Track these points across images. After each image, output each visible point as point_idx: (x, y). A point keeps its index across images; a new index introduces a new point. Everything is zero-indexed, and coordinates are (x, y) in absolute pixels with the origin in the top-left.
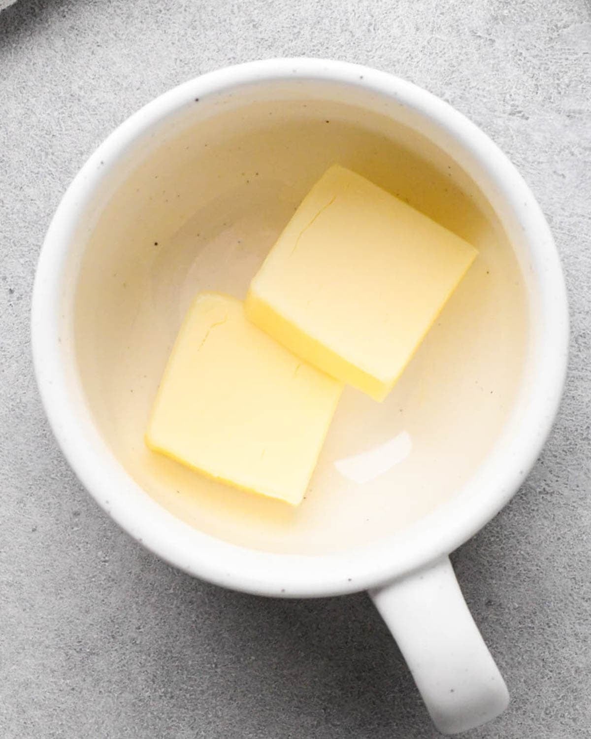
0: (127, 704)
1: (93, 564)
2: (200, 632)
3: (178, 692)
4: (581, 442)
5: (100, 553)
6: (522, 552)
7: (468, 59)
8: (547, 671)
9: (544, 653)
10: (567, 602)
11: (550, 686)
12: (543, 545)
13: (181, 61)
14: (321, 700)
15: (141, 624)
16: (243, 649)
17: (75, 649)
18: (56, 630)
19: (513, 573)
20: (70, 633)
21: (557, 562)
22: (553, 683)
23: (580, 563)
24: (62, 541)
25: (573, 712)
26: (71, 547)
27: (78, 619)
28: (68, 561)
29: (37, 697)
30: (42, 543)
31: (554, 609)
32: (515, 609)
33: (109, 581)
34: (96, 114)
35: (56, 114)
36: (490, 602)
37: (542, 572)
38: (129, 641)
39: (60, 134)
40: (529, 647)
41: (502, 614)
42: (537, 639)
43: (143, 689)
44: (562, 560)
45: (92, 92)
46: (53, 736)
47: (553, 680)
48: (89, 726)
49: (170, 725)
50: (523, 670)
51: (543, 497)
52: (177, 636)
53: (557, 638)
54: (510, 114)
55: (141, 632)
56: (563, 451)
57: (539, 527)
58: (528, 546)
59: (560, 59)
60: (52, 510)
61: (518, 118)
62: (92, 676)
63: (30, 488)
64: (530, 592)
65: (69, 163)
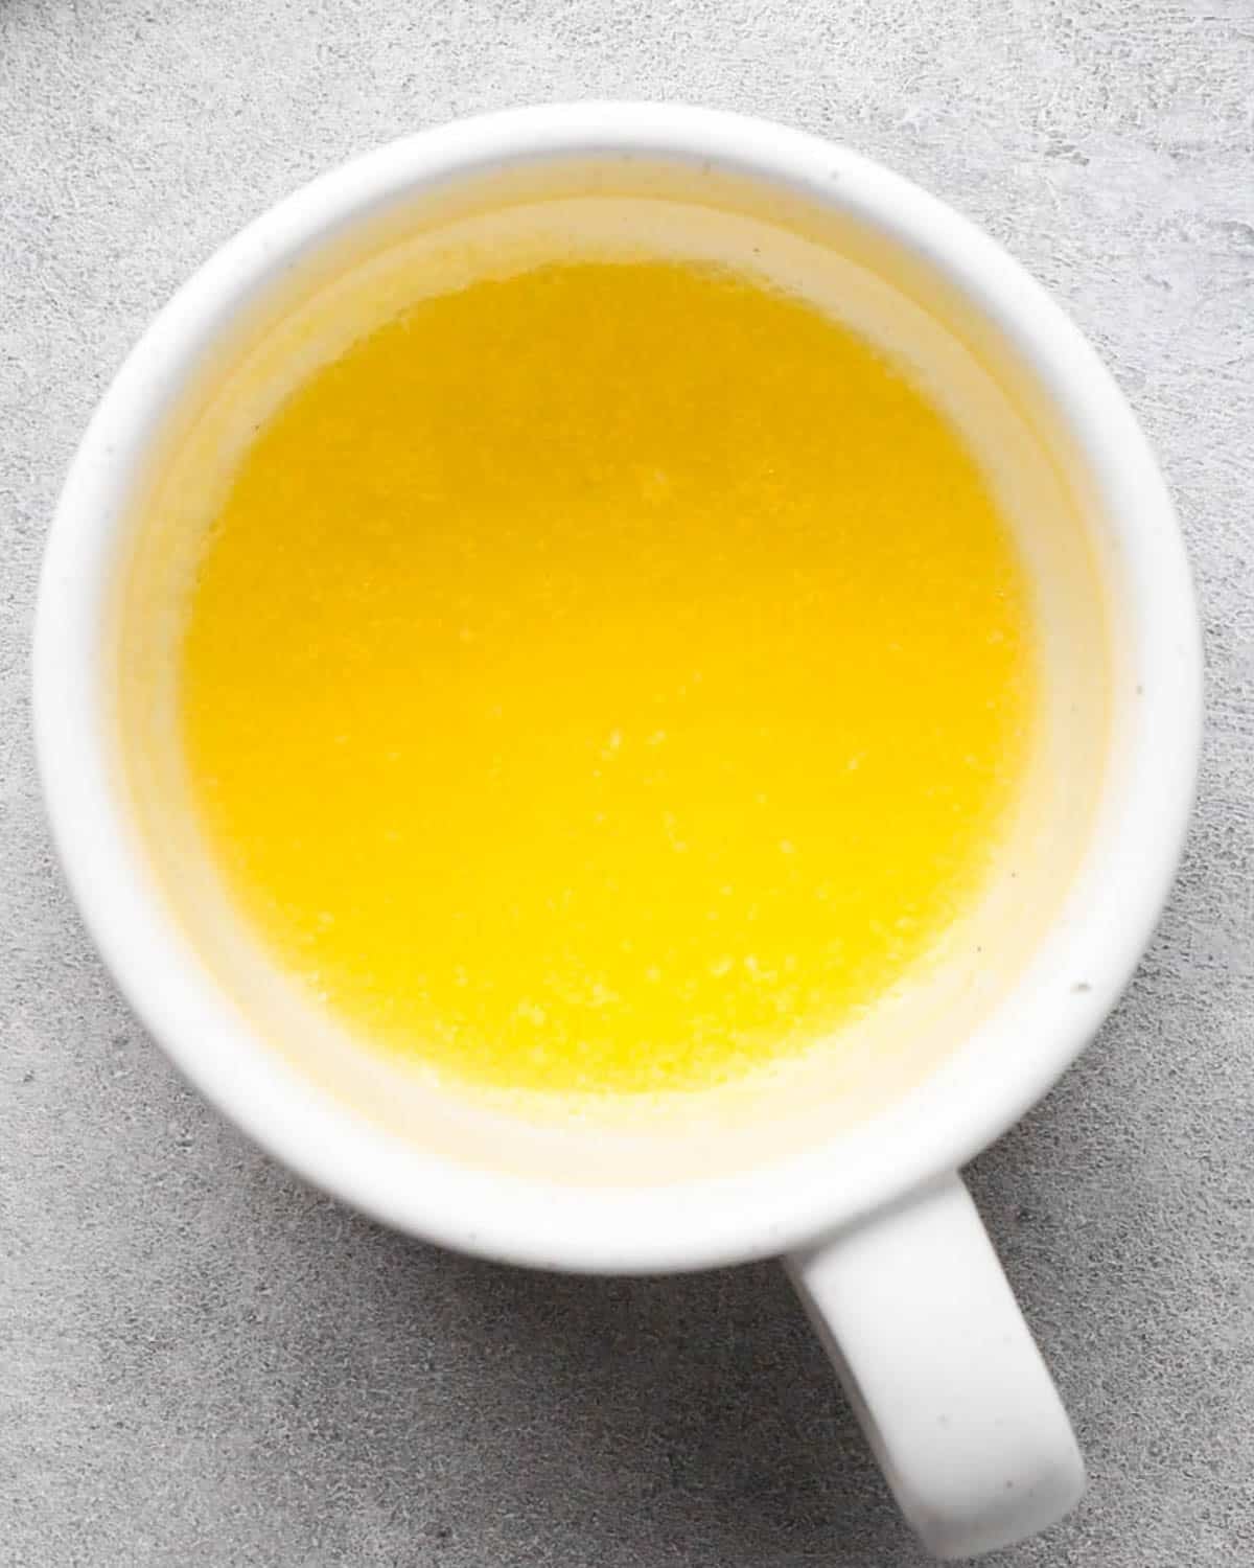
0: (239, 1454)
1: (160, 1151)
2: (394, 1293)
3: (350, 1426)
4: (1214, 861)
5: (173, 1126)
6: (1094, 1105)
7: (954, 36)
8: (1153, 1361)
9: (1145, 1321)
10: (1193, 1210)
11: (1160, 1394)
12: (1139, 1087)
13: (330, 49)
14: (662, 1436)
15: (267, 1278)
16: (491, 1329)
17: (122, 1337)
18: (79, 1296)
19: (1074, 1151)
20: (113, 1302)
21: (1169, 1125)
22: (1167, 1387)
23: (1218, 1125)
24: (89, 1102)
25: (1209, 1450)
26: (111, 1114)
27: (128, 1271)
28: (103, 1145)
29: (40, 1444)
30: (46, 1107)
31: (1165, 1227)
32: (1078, 1227)
34: (148, 169)
35: (59, 169)
36: (1025, 1213)
37: (1137, 1147)
38: (240, 1317)
39: (70, 214)
40: (1113, 1311)
41: (1053, 1241)
42: (1129, 1292)
43: (272, 1421)
44: (1178, 1119)
45: (137, 123)
46: (79, 1527)
47: (1165, 1380)
48: (156, 1505)
49: (333, 1498)
50: (1100, 1360)
52: (345, 1303)
53: (1173, 1289)
54: (1048, 154)
55: (267, 1296)
57: (1129, 1048)
58: (1107, 1090)
59: (1154, 32)
60: (66, 1034)
61: (1067, 161)
62: (161, 1394)
63: (18, 986)
64: (1112, 1190)
65: (90, 276)
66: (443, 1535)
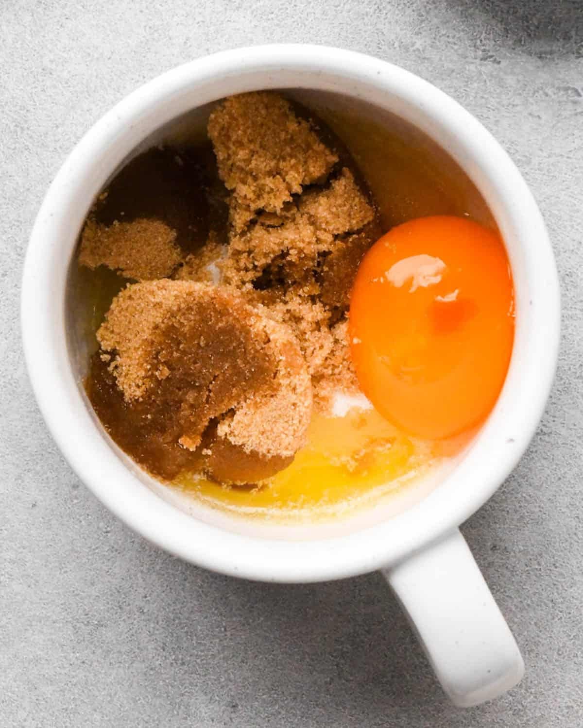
0: (138, 673)
1: (96, 536)
2: (207, 596)
3: (189, 658)
4: (575, 380)
5: (101, 525)
6: (524, 495)
8: (557, 612)
9: (553, 594)
10: (573, 541)
11: (561, 627)
12: (545, 486)
13: (150, 28)
14: (332, 656)
15: (148, 591)
17: (82, 622)
19: (516, 517)
20: (77, 606)
21: (559, 502)
22: (564, 623)
24: (62, 515)
26: (72, 520)
27: (83, 592)
28: (69, 534)
29: (47, 673)
30: (43, 518)
31: (560, 550)
32: (520, 552)
33: (112, 552)
34: (69, 86)
36: (495, 547)
37: (545, 513)
38: (136, 610)
39: (34, 109)
40: (537, 589)
41: (508, 558)
42: (544, 580)
43: (153, 657)
44: (563, 500)
45: (63, 66)
46: (66, 710)
47: (563, 620)
48: (101, 699)
49: (183, 692)
50: (533, 612)
51: (541, 439)
52: (184, 602)
53: (565, 578)
54: (481, 60)
55: (148, 600)
56: (558, 391)
58: (530, 488)
60: (51, 484)
61: (491, 63)
62: (101, 648)
63: (27, 464)
64: (534, 534)
65: (45, 137)
66: (234, 706)
